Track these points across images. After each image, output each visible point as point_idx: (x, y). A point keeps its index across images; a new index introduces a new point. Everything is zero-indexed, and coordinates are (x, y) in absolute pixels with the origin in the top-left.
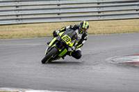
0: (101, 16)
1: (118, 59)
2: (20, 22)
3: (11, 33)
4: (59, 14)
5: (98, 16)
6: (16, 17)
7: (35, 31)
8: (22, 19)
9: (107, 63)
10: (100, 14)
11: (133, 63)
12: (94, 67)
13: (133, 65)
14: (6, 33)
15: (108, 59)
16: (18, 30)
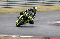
0: (44, 4)
1: (51, 22)
2: (9, 7)
3: (5, 11)
4: (26, 3)
5: (43, 4)
6: (7, 5)
7: (15, 10)
8: (10, 5)
9: (46, 24)
10: (43, 3)
11: (58, 24)
12: (41, 26)
13: (58, 25)
14: (3, 11)
15: (47, 22)
16: (8, 10)
